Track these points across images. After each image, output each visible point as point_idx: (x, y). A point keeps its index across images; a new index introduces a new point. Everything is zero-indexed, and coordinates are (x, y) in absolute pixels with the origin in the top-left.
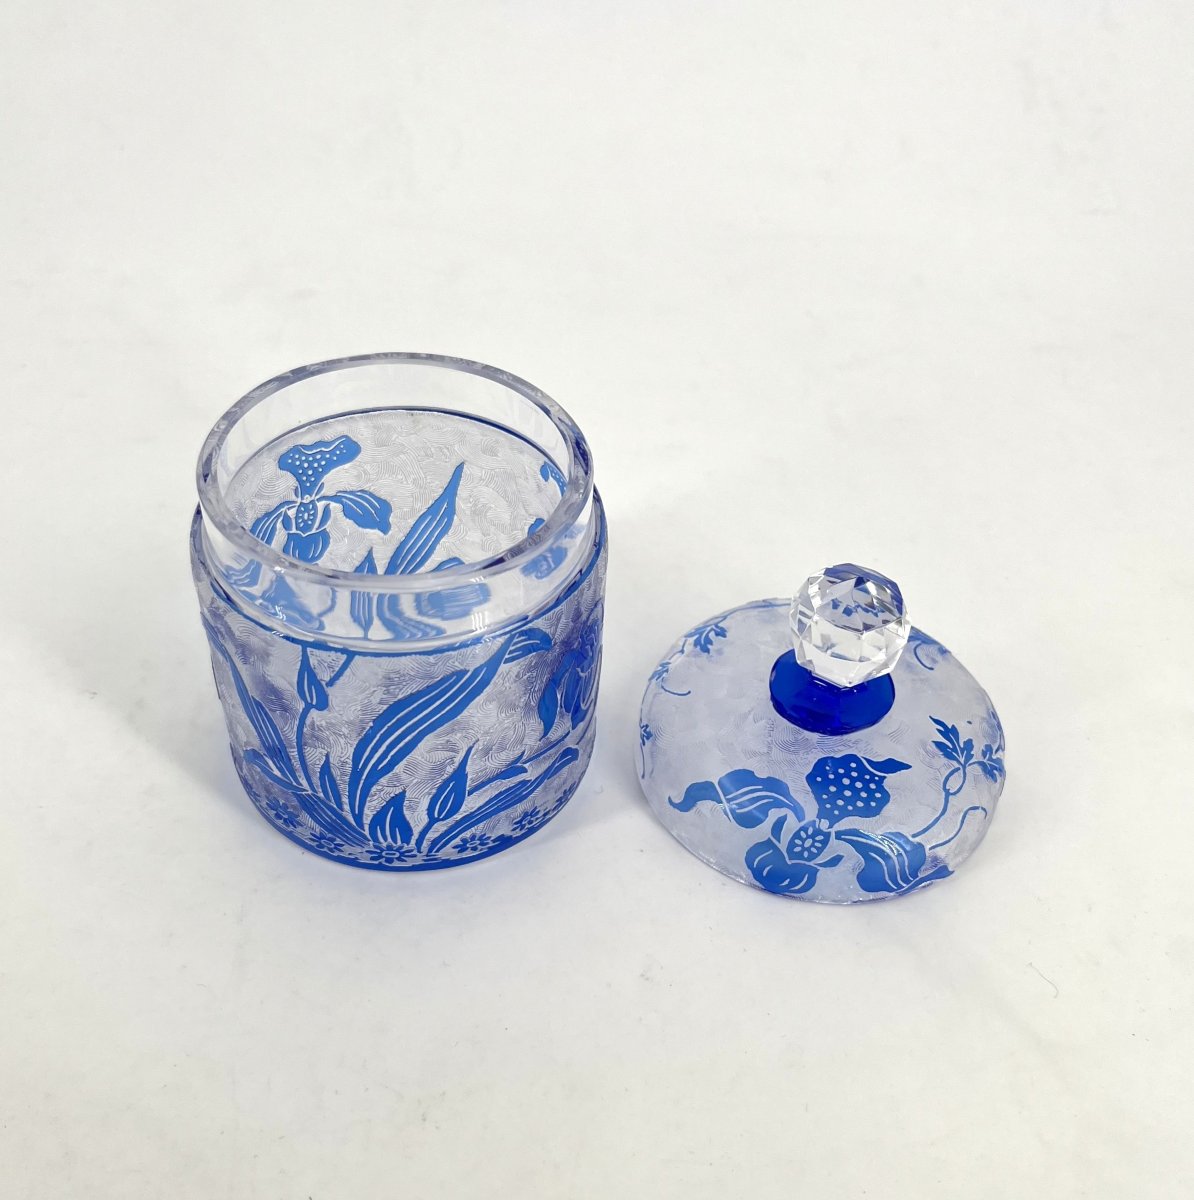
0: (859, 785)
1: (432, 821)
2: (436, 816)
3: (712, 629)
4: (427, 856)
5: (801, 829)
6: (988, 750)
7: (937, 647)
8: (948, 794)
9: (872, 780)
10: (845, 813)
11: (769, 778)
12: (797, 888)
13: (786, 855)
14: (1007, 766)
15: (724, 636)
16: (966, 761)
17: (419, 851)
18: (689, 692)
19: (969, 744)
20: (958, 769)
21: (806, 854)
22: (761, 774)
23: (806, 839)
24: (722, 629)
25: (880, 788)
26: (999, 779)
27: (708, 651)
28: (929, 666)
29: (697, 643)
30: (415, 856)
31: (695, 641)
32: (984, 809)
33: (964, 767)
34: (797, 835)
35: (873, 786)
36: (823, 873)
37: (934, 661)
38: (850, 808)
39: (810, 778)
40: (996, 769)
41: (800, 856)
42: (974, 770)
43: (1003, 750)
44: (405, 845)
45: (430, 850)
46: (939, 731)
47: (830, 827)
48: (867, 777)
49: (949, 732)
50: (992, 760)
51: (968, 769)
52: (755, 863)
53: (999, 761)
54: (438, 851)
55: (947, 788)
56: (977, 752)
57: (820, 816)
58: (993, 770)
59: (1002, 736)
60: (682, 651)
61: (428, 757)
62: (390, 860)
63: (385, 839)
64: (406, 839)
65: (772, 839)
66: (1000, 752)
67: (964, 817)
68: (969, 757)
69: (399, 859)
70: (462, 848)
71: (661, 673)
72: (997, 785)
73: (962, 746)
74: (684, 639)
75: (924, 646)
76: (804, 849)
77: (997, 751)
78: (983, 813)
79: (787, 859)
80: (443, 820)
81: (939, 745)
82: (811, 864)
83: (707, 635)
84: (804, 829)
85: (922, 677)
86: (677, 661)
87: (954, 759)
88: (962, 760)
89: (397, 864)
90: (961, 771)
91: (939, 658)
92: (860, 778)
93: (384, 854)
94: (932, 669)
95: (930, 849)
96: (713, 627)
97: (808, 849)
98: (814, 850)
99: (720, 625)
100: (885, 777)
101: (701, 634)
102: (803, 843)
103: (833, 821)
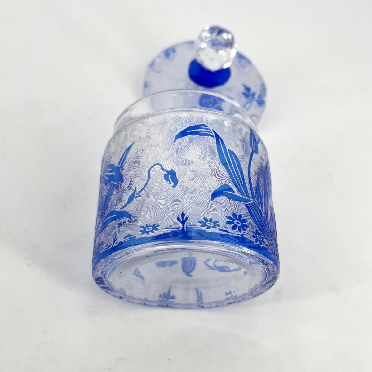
6: (260, 96)
7: (247, 61)
19: (254, 94)
42: (255, 103)
49: (248, 89)
50: (261, 100)
56: (256, 96)
58: (261, 103)
68: (253, 98)
71: (152, 65)
73: (251, 94)
75: (243, 60)
77: (263, 97)
81: (244, 93)
86: (158, 60)
87: (248, 98)
90: (250, 103)
91: (247, 64)
94: (245, 68)
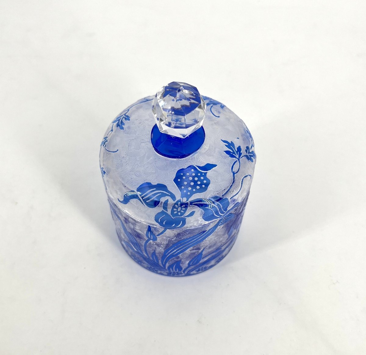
0: (196, 179)
3: (123, 117)
5: (175, 204)
6: (247, 148)
7: (219, 105)
8: (234, 173)
9: (201, 175)
10: (192, 193)
11: (158, 184)
12: (179, 226)
13: (171, 216)
14: (256, 153)
15: (129, 120)
16: (239, 157)
18: (118, 150)
19: (239, 149)
20: (237, 161)
21: (179, 214)
22: (154, 183)
23: (178, 208)
24: (127, 116)
25: (206, 178)
26: (254, 160)
27: (122, 128)
28: (218, 116)
29: (118, 125)
31: (117, 124)
32: (250, 175)
33: (239, 159)
34: (174, 207)
35: (202, 178)
36: (188, 219)
37: (219, 112)
38: (194, 190)
39: (175, 180)
40: (252, 156)
41: (177, 214)
42: (243, 159)
43: (254, 146)
46: (226, 145)
47: (187, 200)
48: (199, 174)
49: (230, 145)
50: (250, 153)
51: (240, 159)
52: (159, 221)
53: (253, 152)
55: (233, 171)
56: (243, 151)
57: (182, 197)
59: (252, 140)
60: (112, 130)
65: (164, 210)
66: (253, 148)
67: (242, 182)
68: (240, 154)
71: (104, 142)
72: (254, 163)
73: (237, 150)
74: (112, 124)
75: (214, 106)
76: (178, 212)
77: (251, 147)
78: (250, 177)
79: (172, 217)
81: (227, 152)
82: (182, 217)
83: (122, 121)
84: (176, 204)
85: (215, 122)
86: (110, 135)
87: (235, 157)
88: (237, 156)
90: (238, 162)
91: (221, 110)
92: (196, 176)
94: (219, 117)
95: (230, 199)
96: (124, 116)
97: (180, 212)
98: (182, 211)
99: (126, 114)
100: (207, 173)
101: (119, 120)
102: (177, 210)
103: (188, 197)
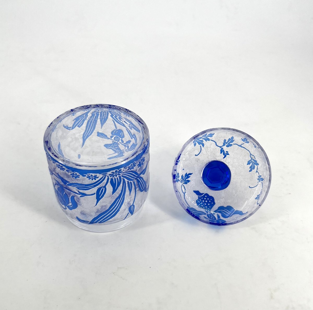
1: (105, 187)
2: (104, 188)
4: (106, 175)
17: (108, 176)
30: (109, 175)
44: (112, 178)
45: (105, 177)
54: (103, 177)
61: (107, 201)
62: (116, 171)
63: (117, 178)
64: (112, 179)
69: (113, 173)
70: (96, 177)
80: (102, 187)
89: (114, 171)
93: (118, 173)
